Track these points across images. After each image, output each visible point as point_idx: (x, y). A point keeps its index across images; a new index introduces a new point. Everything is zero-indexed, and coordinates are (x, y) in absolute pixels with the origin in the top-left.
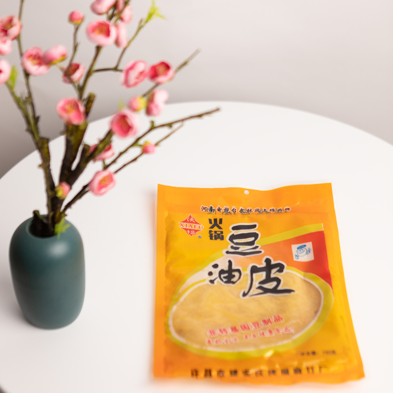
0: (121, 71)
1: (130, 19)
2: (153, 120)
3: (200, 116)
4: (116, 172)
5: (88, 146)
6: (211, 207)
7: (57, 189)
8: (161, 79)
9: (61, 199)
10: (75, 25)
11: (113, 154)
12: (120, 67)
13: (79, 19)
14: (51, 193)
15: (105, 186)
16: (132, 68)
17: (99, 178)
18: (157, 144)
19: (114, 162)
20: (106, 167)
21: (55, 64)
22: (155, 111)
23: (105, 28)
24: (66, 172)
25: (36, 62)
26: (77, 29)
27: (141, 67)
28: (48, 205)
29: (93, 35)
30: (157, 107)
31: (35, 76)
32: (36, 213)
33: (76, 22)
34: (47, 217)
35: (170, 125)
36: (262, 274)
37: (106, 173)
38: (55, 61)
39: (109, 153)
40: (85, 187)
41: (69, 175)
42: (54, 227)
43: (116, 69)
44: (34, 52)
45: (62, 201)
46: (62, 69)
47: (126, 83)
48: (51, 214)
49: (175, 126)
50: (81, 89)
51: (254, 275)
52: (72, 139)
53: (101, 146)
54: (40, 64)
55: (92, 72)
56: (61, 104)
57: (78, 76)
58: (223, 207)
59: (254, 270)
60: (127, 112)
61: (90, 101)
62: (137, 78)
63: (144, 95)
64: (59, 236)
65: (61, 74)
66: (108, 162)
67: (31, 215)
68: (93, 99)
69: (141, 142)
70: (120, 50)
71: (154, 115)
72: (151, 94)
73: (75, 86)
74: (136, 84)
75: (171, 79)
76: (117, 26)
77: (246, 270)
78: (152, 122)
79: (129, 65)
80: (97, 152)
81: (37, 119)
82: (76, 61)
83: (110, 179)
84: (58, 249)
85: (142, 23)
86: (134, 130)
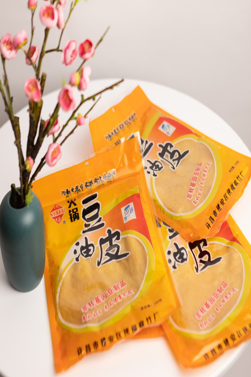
0: (61, 51)
1: (65, 3)
2: (83, 94)
3: (111, 88)
4: (61, 144)
5: (44, 121)
6: (67, 190)
7: (26, 163)
8: (87, 55)
9: (29, 171)
10: (32, 10)
11: (59, 128)
12: (60, 48)
13: (34, 5)
14: (22, 167)
15: (56, 158)
16: (68, 47)
17: (52, 150)
18: (85, 116)
19: (60, 135)
20: (55, 140)
21: (21, 48)
22: (84, 86)
23: (51, 12)
24: (31, 147)
25: (9, 47)
26: (33, 14)
27: (74, 46)
28: (20, 179)
29: (44, 18)
30: (85, 81)
31: (8, 60)
32: (13, 186)
33: (33, 8)
34: (20, 190)
35: (93, 98)
36: (107, 244)
37: (55, 146)
38: (21, 45)
39: (57, 127)
40: (43, 159)
41: (33, 150)
42: (25, 198)
43: (58, 50)
44: (7, 39)
45: (30, 173)
46: (25, 52)
47: (65, 62)
48: (23, 186)
49: (97, 98)
50: (38, 69)
51: (102, 246)
52: (33, 115)
53: (52, 120)
54: (11, 49)
55: (44, 53)
56: (26, 84)
57: (35, 57)
58: (74, 186)
59: (102, 241)
60: (68, 87)
61: (43, 81)
62: (71, 56)
63: (78, 71)
64: (28, 206)
65: (24, 56)
66: (56, 135)
67: (10, 189)
68: (45, 78)
69: (76, 115)
70: (61, 31)
71: (83, 90)
72: (81, 69)
73: (33, 66)
74: (71, 61)
75: (93, 55)
76: (57, 9)
77: (97, 244)
78: (82, 96)
79: (66, 45)
80: (50, 127)
81: (11, 99)
82: (33, 45)
83: (58, 150)
84: (28, 218)
85: (73, 6)
86: (73, 102)
